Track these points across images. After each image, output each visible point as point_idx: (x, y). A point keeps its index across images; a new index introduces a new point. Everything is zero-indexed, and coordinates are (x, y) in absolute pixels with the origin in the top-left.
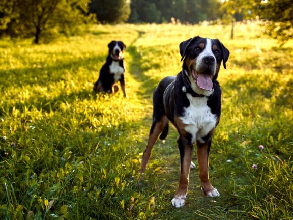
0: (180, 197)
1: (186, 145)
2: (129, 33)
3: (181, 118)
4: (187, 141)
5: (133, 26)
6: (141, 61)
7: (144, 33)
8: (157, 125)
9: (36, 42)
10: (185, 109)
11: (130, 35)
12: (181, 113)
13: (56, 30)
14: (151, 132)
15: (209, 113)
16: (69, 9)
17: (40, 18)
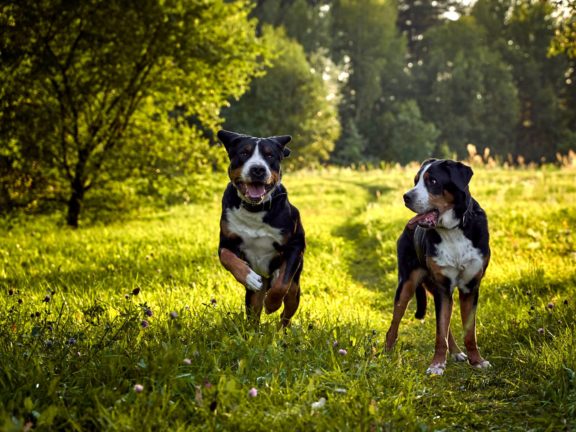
0: (436, 366)
1: (443, 295)
2: (339, 192)
3: (435, 259)
4: (444, 288)
5: (348, 173)
6: (379, 252)
7: (385, 190)
8: (405, 286)
9: (72, 222)
10: (436, 246)
11: (342, 198)
12: (433, 253)
13: (127, 188)
14: (397, 298)
15: (471, 247)
16: (166, 127)
17: (84, 154)
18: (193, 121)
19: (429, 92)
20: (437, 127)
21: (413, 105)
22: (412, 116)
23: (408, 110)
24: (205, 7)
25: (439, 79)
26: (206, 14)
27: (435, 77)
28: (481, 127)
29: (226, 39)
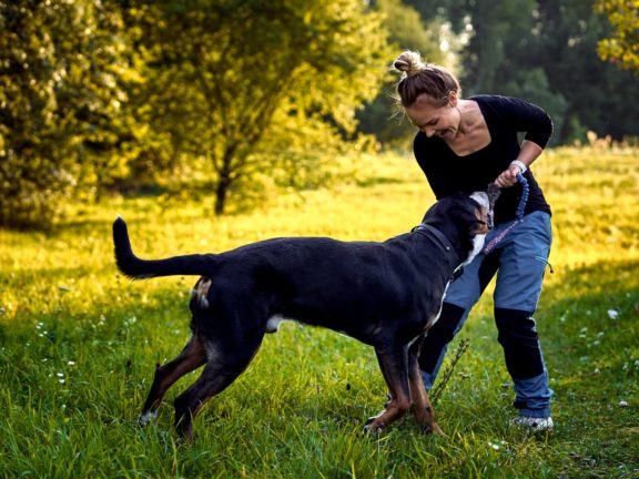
18: (328, 118)
19: (559, 59)
20: (567, 99)
21: (539, 74)
22: (539, 86)
23: (535, 79)
24: (344, 22)
25: (572, 42)
26: (346, 28)
27: (567, 41)
28: (616, 98)
29: (359, 49)
